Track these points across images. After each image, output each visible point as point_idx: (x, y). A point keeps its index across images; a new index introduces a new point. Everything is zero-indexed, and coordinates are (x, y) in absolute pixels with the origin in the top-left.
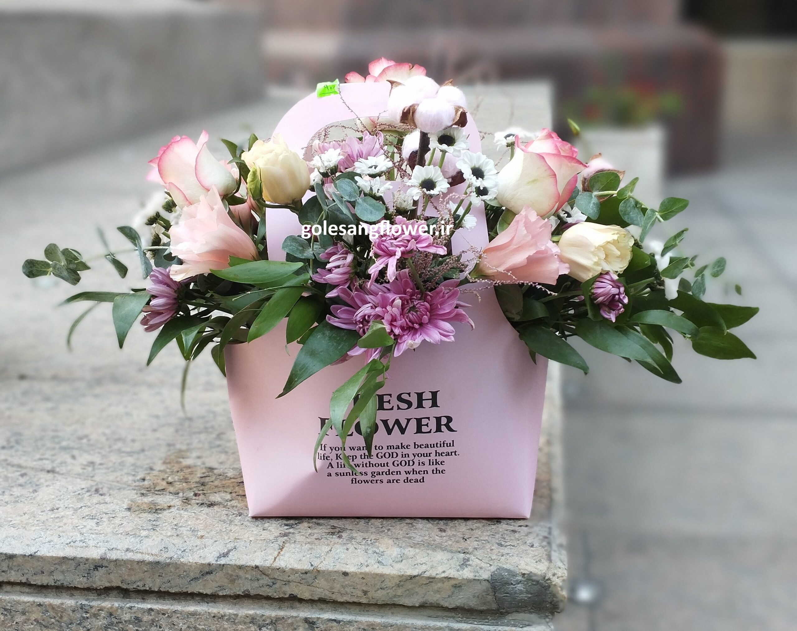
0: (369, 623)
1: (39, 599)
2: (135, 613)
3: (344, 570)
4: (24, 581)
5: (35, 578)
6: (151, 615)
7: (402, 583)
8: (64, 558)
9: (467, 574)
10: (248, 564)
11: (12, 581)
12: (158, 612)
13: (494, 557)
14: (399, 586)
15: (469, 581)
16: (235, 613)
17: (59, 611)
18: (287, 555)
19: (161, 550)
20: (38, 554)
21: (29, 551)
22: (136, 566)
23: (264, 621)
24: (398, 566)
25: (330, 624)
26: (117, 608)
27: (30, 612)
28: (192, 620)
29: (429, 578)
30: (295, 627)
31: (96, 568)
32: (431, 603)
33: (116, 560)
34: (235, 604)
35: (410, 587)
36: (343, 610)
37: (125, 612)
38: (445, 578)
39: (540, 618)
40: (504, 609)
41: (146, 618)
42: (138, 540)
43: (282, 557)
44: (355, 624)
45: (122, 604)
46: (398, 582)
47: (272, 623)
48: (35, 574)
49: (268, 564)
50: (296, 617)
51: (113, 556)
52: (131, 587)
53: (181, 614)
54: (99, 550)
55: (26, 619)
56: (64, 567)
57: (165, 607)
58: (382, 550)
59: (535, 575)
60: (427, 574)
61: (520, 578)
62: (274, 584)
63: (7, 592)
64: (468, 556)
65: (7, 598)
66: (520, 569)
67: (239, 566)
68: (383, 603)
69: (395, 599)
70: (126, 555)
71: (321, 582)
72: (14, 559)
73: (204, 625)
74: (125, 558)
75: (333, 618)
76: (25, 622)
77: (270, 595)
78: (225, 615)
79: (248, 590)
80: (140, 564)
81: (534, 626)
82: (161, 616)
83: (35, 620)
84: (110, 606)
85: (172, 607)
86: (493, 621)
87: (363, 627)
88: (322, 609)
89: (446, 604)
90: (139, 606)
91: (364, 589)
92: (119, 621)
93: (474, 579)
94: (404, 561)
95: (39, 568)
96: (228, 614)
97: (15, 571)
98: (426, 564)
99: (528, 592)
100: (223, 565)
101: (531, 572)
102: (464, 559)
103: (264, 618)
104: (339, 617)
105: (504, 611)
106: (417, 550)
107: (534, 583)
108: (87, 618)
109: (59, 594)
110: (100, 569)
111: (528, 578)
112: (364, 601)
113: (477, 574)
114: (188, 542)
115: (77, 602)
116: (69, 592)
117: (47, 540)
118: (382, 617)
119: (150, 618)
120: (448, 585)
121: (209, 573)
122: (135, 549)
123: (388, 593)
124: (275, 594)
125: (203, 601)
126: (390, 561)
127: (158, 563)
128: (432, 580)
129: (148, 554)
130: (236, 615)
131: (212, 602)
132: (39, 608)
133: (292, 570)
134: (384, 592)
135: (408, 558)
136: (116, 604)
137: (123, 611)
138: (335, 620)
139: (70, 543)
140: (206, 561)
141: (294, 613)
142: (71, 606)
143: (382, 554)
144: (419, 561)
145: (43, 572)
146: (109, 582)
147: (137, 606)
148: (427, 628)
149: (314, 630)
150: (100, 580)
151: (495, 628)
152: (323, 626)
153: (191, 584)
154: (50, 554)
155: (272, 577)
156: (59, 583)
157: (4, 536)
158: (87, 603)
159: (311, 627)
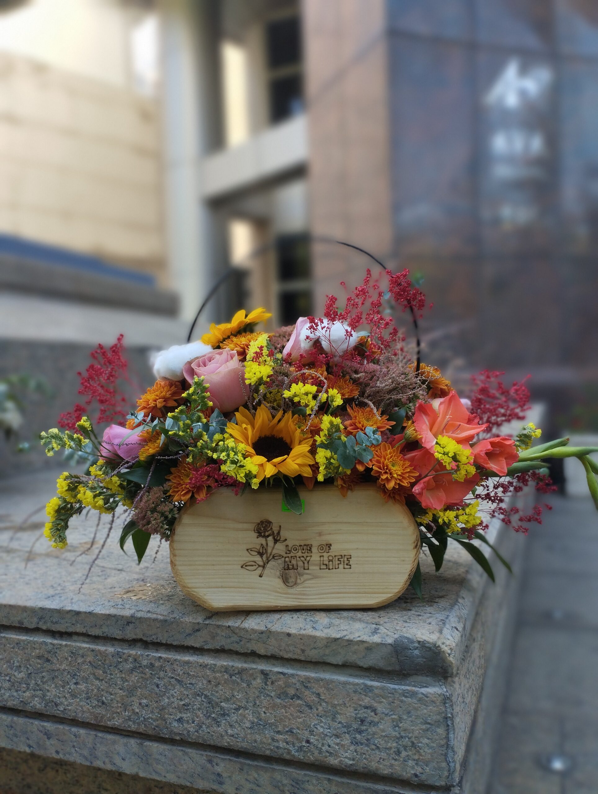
0: (306, 677)
1: (92, 646)
2: (150, 659)
3: (288, 631)
4: (85, 632)
5: (91, 630)
6: (160, 662)
7: (329, 644)
8: (109, 615)
9: (376, 639)
10: (223, 624)
11: (78, 631)
12: (165, 660)
13: (398, 628)
14: (326, 647)
15: (378, 645)
16: (215, 663)
17: (104, 655)
19: (169, 613)
20: (94, 612)
21: (88, 610)
22: (152, 624)
23: (233, 671)
24: (326, 631)
25: (278, 676)
26: (140, 656)
27: (87, 656)
28: (187, 667)
29: (348, 641)
30: (255, 677)
31: (128, 623)
32: (350, 663)
33: (140, 618)
34: (216, 657)
35: (335, 648)
36: (287, 665)
37: (144, 659)
38: (360, 641)
39: (435, 681)
40: (406, 671)
41: (157, 664)
42: (156, 606)
43: (247, 621)
44: (297, 677)
45: (142, 653)
46: (326, 644)
47: (239, 673)
48: (91, 627)
49: (237, 625)
50: (255, 669)
51: (139, 615)
52: (149, 639)
53: (179, 662)
54: (131, 611)
55: (84, 661)
56: (109, 622)
57: (170, 656)
58: (316, 619)
59: (428, 643)
60: (347, 638)
61: (416, 645)
62: (240, 641)
63: (74, 640)
64: (378, 626)
65: (74, 644)
66: (417, 638)
67: (217, 625)
68: (316, 660)
69: (324, 658)
71: (272, 641)
72: (80, 615)
73: (194, 672)
74: (146, 616)
75: (281, 671)
76: (83, 663)
77: (238, 650)
78: (208, 665)
79: (223, 646)
80: (155, 621)
81: (430, 687)
82: (166, 663)
83: (89, 662)
84: (135, 653)
85: (174, 657)
86: (398, 681)
87: (301, 680)
88: (274, 665)
89: (361, 664)
90: (154, 655)
91: (302, 648)
92: (140, 665)
93: (381, 643)
94: (331, 628)
95: (94, 622)
96: (210, 663)
97: (80, 624)
98: (347, 631)
99: (423, 657)
100: (207, 624)
101: (425, 640)
102: (375, 628)
103: (234, 668)
104: (285, 671)
105: (406, 673)
106: (342, 621)
107: (428, 649)
108: (121, 662)
109: (105, 643)
110: (130, 624)
111: (422, 644)
112: (303, 658)
113: (384, 640)
114: (187, 608)
115: (115, 650)
116: (111, 642)
117: (101, 603)
118: (316, 673)
119: (160, 664)
120: (362, 647)
121: (198, 630)
122: (153, 611)
123: (319, 652)
124: (241, 650)
125: (194, 653)
126: (322, 627)
127: (167, 621)
128: (350, 642)
129: (161, 615)
130: (215, 665)
132: (92, 653)
133: (252, 629)
134: (316, 651)
135: (334, 625)
136: (139, 653)
138: (281, 673)
139: (114, 606)
140: (197, 621)
141: (254, 666)
142: (112, 652)
143: (316, 622)
144: (342, 628)
145: (96, 626)
146: (136, 635)
147: (151, 654)
148: (347, 683)
149: (267, 681)
150: (130, 633)
151: (400, 687)
152: (274, 678)
153: (187, 639)
154: (101, 612)
155: (239, 635)
156: (105, 634)
157: (77, 600)
158: (122, 650)
159: (265, 678)
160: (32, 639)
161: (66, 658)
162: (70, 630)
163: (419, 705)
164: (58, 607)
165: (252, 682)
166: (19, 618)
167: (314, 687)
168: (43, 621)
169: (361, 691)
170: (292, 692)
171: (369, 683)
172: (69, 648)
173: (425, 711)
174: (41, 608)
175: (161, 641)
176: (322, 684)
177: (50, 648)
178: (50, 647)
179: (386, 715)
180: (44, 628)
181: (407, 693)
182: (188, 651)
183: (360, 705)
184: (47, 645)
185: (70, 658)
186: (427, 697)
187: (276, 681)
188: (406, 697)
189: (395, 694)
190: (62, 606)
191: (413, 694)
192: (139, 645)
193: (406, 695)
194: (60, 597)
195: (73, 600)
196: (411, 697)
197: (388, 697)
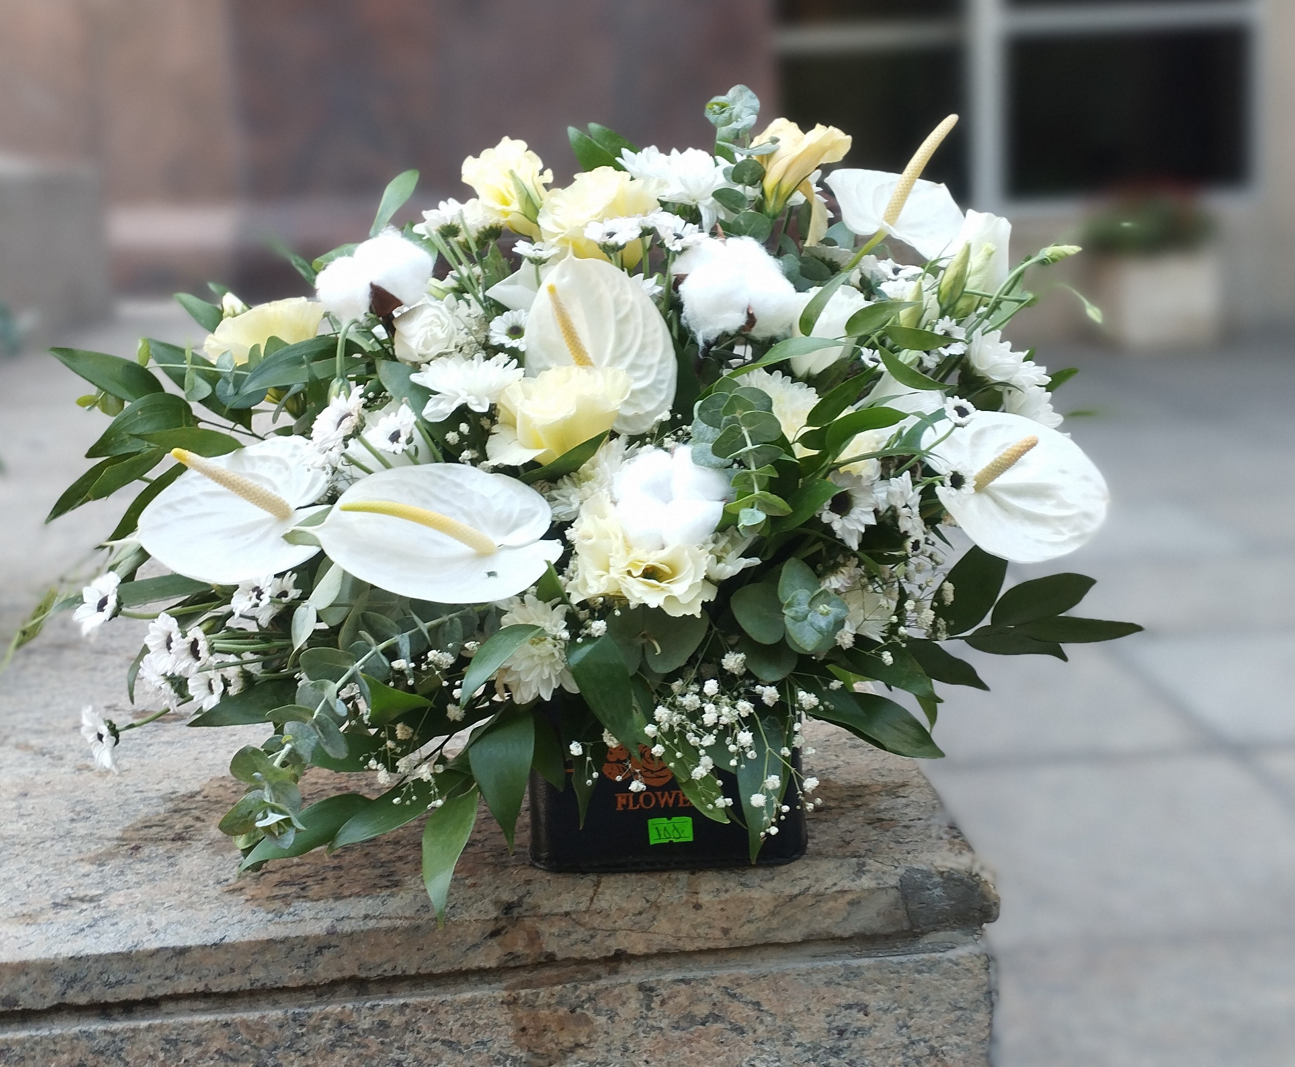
0: (732, 977)
1: (224, 1017)
2: (379, 1014)
3: (694, 901)
4: (200, 987)
5: (218, 981)
6: (404, 1015)
7: (778, 909)
8: (269, 941)
9: (866, 882)
10: (555, 911)
11: (181, 992)
12: (416, 1008)
13: (897, 856)
14: (773, 915)
15: (871, 891)
16: (534, 991)
17: (258, 1030)
18: (608, 892)
19: (418, 910)
20: (227, 940)
21: (210, 939)
22: (384, 939)
23: (577, 997)
24: (769, 886)
25: (676, 988)
26: (351, 1012)
27: (210, 1040)
28: (468, 1013)
29: (816, 895)
30: (624, 999)
31: (320, 950)
32: (819, 934)
33: (352, 933)
34: (532, 979)
35: (789, 914)
36: (690, 966)
37: (363, 1016)
38: (838, 892)
39: (966, 935)
40: (919, 927)
41: (397, 1020)
42: (378, 901)
43: (601, 896)
44: (712, 982)
45: (357, 1005)
46: (772, 909)
47: (590, 999)
48: (219, 975)
49: (582, 907)
50: (625, 984)
51: (346, 927)
52: (373, 974)
53: (451, 1006)
54: (321, 924)
55: (202, 1052)
56: (268, 957)
57: (426, 999)
59: (958, 872)
60: (813, 891)
61: (937, 879)
62: (592, 937)
63: (167, 1013)
64: (862, 860)
65: (171, 1021)
66: (936, 867)
67: (541, 916)
68: (754, 943)
69: (768, 936)
70: (366, 924)
71: (663, 925)
72: (187, 954)
73: (488, 1018)
74: (365, 929)
75: (681, 978)
76: (200, 1058)
77: (586, 955)
78: (519, 997)
79: (553, 953)
80: (389, 934)
81: (960, 947)
82: (420, 1014)
83: (216, 1052)
84: (339, 1009)
86: (904, 949)
87: (723, 985)
88: (660, 968)
89: (838, 932)
90: (386, 1003)
91: (725, 926)
92: (354, 1031)
93: (878, 889)
94: (775, 879)
95: (228, 963)
96: (524, 994)
97: (187, 974)
98: (808, 878)
100: (517, 918)
101: (952, 869)
102: (858, 864)
103: (578, 993)
104: (690, 975)
105: (919, 930)
107: (957, 883)
108: (303, 1035)
109: (254, 1004)
110: (325, 951)
111: (949, 878)
112: (724, 944)
113: (880, 881)
114: (454, 895)
115: (286, 1011)
116: (271, 998)
117: (236, 919)
118: (749, 966)
119: (404, 1019)
120: (843, 902)
121: (495, 934)
122: (378, 914)
123: (758, 928)
124: (594, 953)
125: (482, 981)
126: (758, 881)
127: (417, 928)
128: (820, 898)
129: (400, 919)
130: (537, 995)
131: (494, 981)
132: (224, 1030)
133: (620, 911)
134: (752, 927)
136: (349, 1006)
137: (359, 1015)
138: (682, 981)
139: (273, 919)
140: (490, 916)
141: (621, 979)
142: (278, 1019)
144: (797, 875)
145: (232, 971)
146: (339, 971)
147: (380, 1003)
148: (814, 972)
149: (652, 1001)
150: (325, 970)
151: (909, 957)
152: (665, 993)
153: (467, 955)
154: (246, 939)
155: (589, 926)
156: (259, 984)
157: (164, 923)
158: (301, 1010)
159: (649, 996)
160: (45, 1032)
161: (152, 1058)
162: (160, 992)
163: (945, 981)
164: (120, 948)
165: (619, 1011)
167: (748, 993)
168: (77, 987)
169: (841, 980)
170: (702, 1010)
171: (855, 963)
172: (157, 1033)
173: (954, 989)
174: (71, 958)
175: (404, 972)
176: (764, 984)
177: (103, 1044)
178: (104, 1041)
179: (886, 1011)
180: (83, 1000)
181: (924, 966)
182: (467, 980)
183: (839, 1006)
184: (94, 1039)
185: (161, 1056)
186: (957, 964)
187: (670, 998)
188: (920, 972)
189: (901, 971)
190: (130, 944)
191: (933, 966)
192: (344, 990)
193: (920, 968)
194: (113, 925)
195: (155, 927)
196: (930, 971)
197: (890, 979)
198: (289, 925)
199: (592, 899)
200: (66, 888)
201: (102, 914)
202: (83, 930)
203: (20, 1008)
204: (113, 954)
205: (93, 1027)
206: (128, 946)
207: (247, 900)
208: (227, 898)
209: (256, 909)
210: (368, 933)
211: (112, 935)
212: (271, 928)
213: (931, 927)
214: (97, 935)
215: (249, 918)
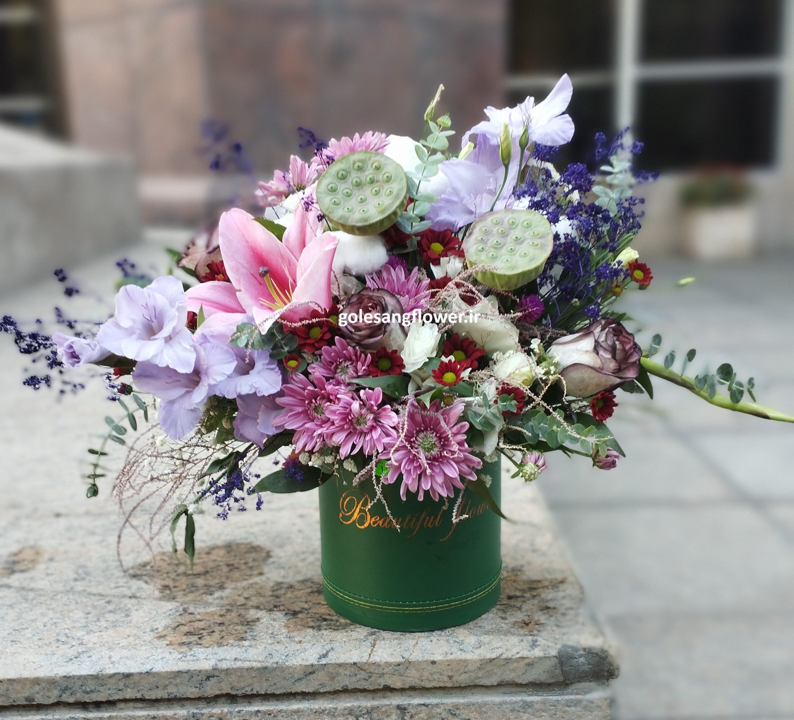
0: (454, 704)
1: (153, 712)
2: (243, 716)
3: (432, 659)
4: (139, 696)
5: (149, 693)
6: (258, 717)
7: (483, 666)
8: (178, 672)
9: (537, 652)
10: (347, 662)
11: (127, 697)
12: (265, 713)
13: (557, 636)
14: (480, 669)
15: (540, 659)
16: (335, 707)
18: (380, 651)
19: (267, 657)
20: (154, 670)
21: (144, 669)
22: (245, 674)
23: (360, 711)
24: (478, 651)
25: (419, 708)
26: (227, 713)
29: (506, 659)
30: (389, 714)
31: (208, 678)
32: (507, 681)
33: (227, 670)
34: (333, 699)
35: (490, 669)
36: (429, 695)
37: (233, 716)
38: (520, 658)
39: (598, 685)
40: (569, 680)
41: (253, 719)
42: (243, 649)
43: (375, 653)
44: (442, 706)
45: (230, 709)
46: (479, 666)
47: (368, 712)
48: (150, 689)
49: (364, 660)
50: (389, 705)
51: (224, 665)
52: (239, 693)
53: (285, 712)
54: (209, 662)
56: (178, 680)
57: (271, 708)
58: (461, 639)
59: (595, 648)
60: (504, 656)
61: (582, 652)
62: (370, 677)
63: (120, 709)
64: (535, 638)
65: (122, 714)
66: (581, 645)
67: (339, 664)
68: (466, 685)
69: (476, 681)
70: (235, 664)
71: (412, 672)
72: (131, 677)
74: (235, 667)
75: (423, 703)
77: (366, 687)
78: (326, 710)
79: (346, 686)
80: (249, 671)
81: (594, 692)
82: (267, 716)
84: (220, 712)
85: (277, 708)
86: (560, 692)
87: (448, 708)
88: (410, 696)
89: (519, 681)
90: (247, 709)
91: (450, 674)
93: (545, 657)
94: (482, 647)
95: (154, 683)
96: (328, 708)
97: (131, 688)
98: (502, 648)
100: (325, 665)
101: (591, 646)
102: (533, 641)
103: (360, 709)
104: (427, 701)
105: (569, 682)
106: (492, 637)
107: (594, 655)
109: (170, 706)
110: (211, 679)
111: (589, 652)
112: (449, 685)
113: (546, 652)
114: (289, 648)
115: (189, 711)
116: (180, 703)
117: (160, 657)
118: (464, 697)
120: (522, 664)
121: (312, 673)
122: (242, 658)
123: (470, 676)
124: (371, 686)
125: (304, 699)
126: (471, 648)
127: (266, 668)
128: (508, 661)
129: (256, 661)
130: (336, 709)
131: (311, 699)
133: (386, 663)
134: (466, 676)
135: (485, 644)
136: (226, 710)
137: (231, 715)
138: (424, 705)
139: (181, 658)
140: (309, 663)
141: (386, 702)
142: (184, 715)
143: (462, 643)
144: (495, 646)
145: (157, 687)
146: (220, 690)
147: (244, 709)
148: (504, 703)
149: (405, 715)
150: (211, 689)
151: (562, 697)
152: (413, 712)
153: (295, 685)
154: (165, 670)
155: (368, 671)
156: (173, 695)
157: (118, 657)
158: (198, 711)
159: (403, 712)
162: (116, 697)
163: (584, 712)
164: (92, 672)
166: (27, 694)
167: (463, 714)
168: (68, 692)
169: (520, 709)
171: (529, 699)
174: (64, 676)
176: (473, 709)
180: (71, 700)
181: (571, 702)
182: (295, 698)
186: (592, 702)
187: (416, 714)
188: (570, 706)
189: (558, 705)
190: (98, 669)
191: (577, 703)
192: (222, 700)
193: (569, 704)
194: (89, 657)
195: (113, 659)
196: (575, 706)
197: (550, 710)
198: (191, 662)
199: (370, 655)
200: (65, 629)
201: (84, 650)
202: (71, 659)
203: (35, 703)
204: (88, 675)
205: (78, 715)
206: (97, 671)
207: (167, 645)
208: (156, 641)
209: (171, 651)
210: (236, 670)
211: (88, 663)
212: (180, 663)
213: (577, 680)
214: (79, 663)
215: (167, 657)
